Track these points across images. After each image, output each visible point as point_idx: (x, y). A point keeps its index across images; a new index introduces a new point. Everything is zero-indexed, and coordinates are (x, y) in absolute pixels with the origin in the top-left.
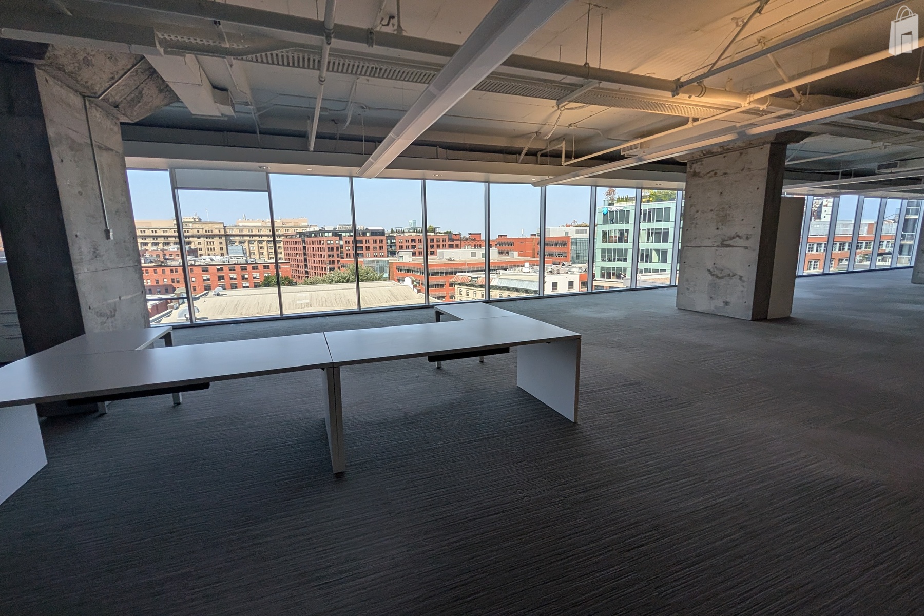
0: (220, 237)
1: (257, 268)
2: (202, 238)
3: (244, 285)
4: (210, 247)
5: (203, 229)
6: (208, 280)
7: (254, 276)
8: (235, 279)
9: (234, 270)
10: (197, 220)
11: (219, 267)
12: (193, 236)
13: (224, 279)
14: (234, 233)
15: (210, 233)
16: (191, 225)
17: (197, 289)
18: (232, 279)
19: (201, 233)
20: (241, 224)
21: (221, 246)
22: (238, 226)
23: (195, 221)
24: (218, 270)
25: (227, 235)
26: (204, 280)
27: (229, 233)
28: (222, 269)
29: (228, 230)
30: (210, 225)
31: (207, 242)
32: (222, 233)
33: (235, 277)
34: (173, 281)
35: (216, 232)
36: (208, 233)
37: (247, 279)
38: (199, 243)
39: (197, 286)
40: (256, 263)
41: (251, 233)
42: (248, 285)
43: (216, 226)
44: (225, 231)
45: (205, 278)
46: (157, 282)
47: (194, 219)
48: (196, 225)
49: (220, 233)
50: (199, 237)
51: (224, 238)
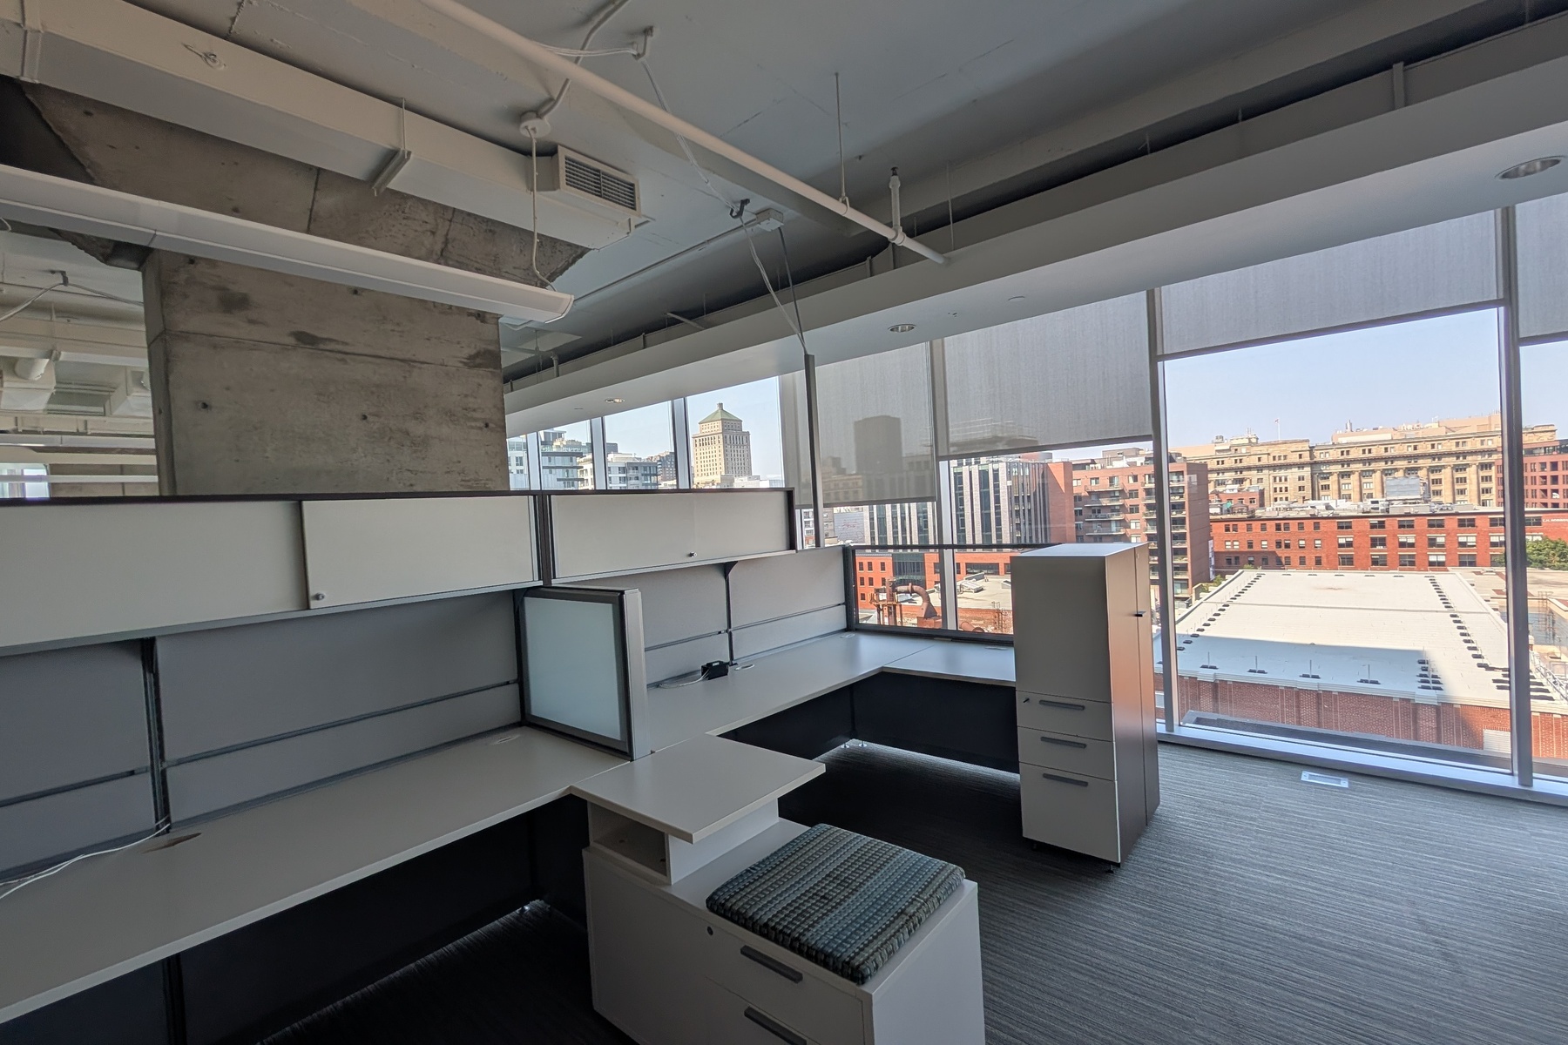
0: (1301, 466)
1: (1472, 523)
2: (1266, 472)
3: (1432, 559)
4: (1278, 487)
5: (1269, 454)
6: (1349, 544)
7: (1462, 539)
8: (1412, 545)
9: (1412, 526)
10: (1254, 441)
11: (1375, 521)
12: (1249, 468)
13: (1384, 545)
14: (1328, 457)
15: (1282, 461)
16: (1244, 450)
17: (1324, 561)
18: (1402, 545)
19: (1265, 461)
20: (1344, 440)
21: (1301, 483)
22: (1339, 444)
23: (1250, 442)
24: (1373, 526)
25: (1316, 463)
26: (1341, 546)
27: (1319, 456)
28: (1382, 525)
29: (1316, 453)
30: (1284, 447)
31: (1275, 478)
32: (1306, 458)
33: (1411, 540)
34: (1279, 544)
35: (1294, 458)
36: (1277, 462)
37: (1443, 546)
38: (1260, 480)
39: (1323, 555)
40: (1457, 514)
41: (1367, 455)
42: (1442, 559)
43: (1294, 447)
44: (1312, 456)
45: (1342, 541)
46: (1250, 545)
47: (1249, 439)
48: (1255, 450)
49: (1302, 460)
50: (1260, 469)
51: (1308, 469)
